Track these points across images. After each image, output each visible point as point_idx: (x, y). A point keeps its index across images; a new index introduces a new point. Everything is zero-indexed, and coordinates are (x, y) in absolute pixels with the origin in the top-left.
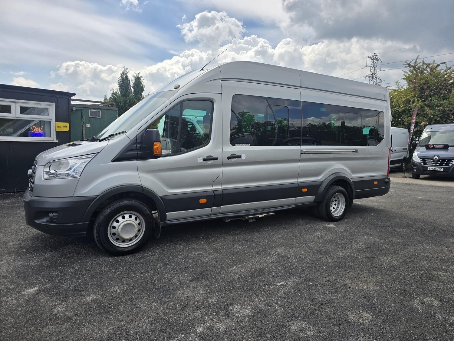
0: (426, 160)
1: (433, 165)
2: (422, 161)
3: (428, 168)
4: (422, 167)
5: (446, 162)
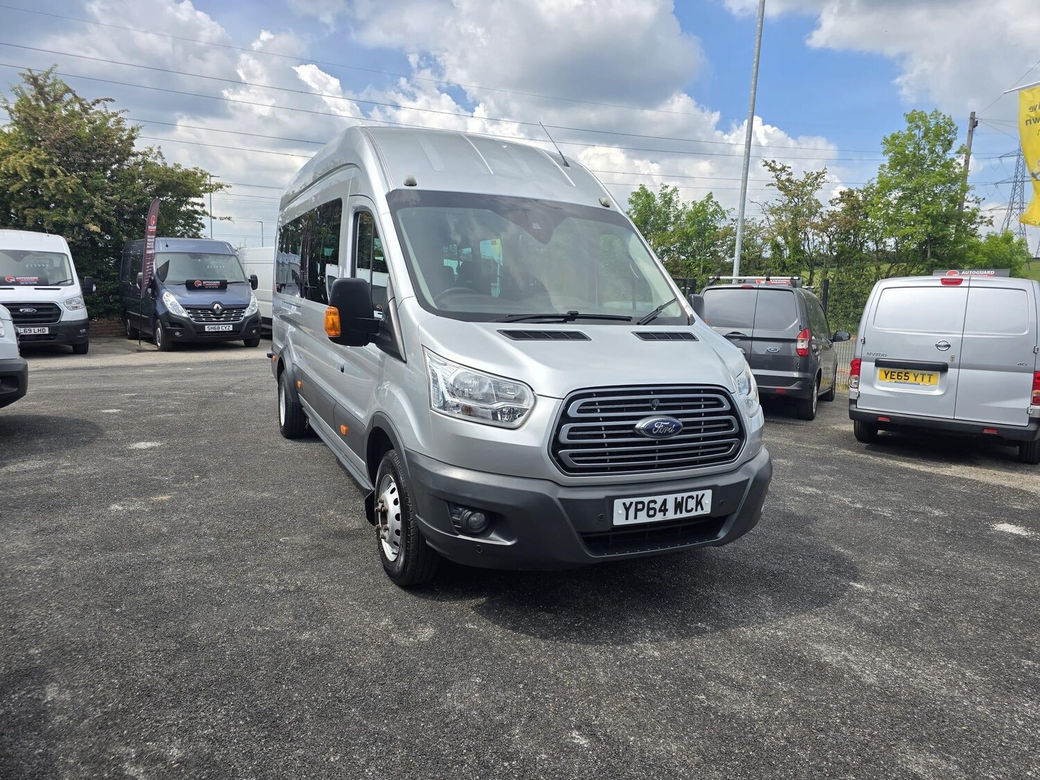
0: (199, 312)
1: (213, 321)
2: (191, 315)
3: (206, 327)
4: (195, 326)
5: (233, 315)
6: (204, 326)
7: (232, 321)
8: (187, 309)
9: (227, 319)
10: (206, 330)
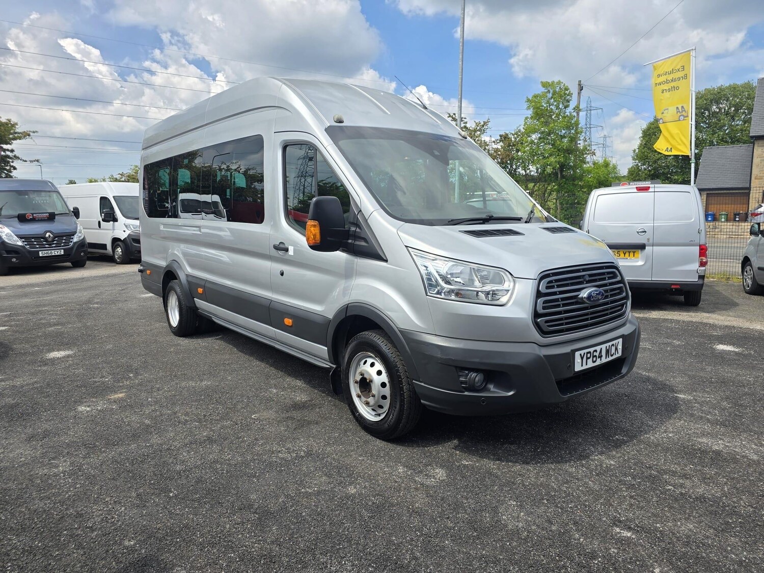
0: (33, 240)
1: (46, 248)
2: (26, 243)
3: (40, 252)
4: (29, 252)
5: (64, 241)
6: (38, 252)
7: (63, 246)
8: (21, 238)
9: (58, 245)
10: (41, 255)
